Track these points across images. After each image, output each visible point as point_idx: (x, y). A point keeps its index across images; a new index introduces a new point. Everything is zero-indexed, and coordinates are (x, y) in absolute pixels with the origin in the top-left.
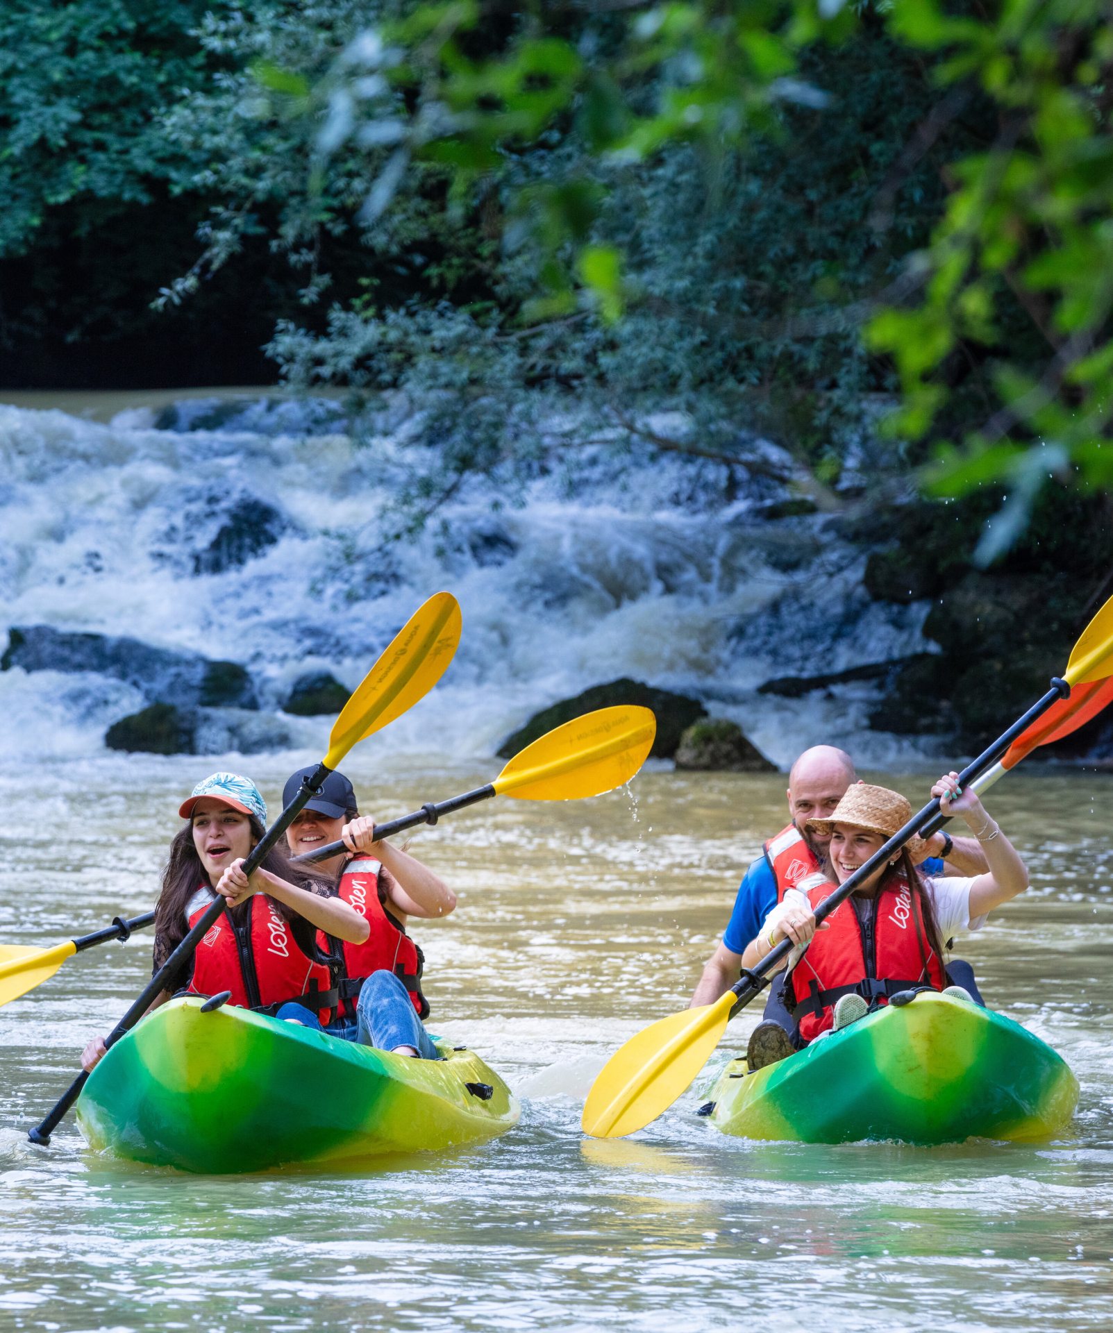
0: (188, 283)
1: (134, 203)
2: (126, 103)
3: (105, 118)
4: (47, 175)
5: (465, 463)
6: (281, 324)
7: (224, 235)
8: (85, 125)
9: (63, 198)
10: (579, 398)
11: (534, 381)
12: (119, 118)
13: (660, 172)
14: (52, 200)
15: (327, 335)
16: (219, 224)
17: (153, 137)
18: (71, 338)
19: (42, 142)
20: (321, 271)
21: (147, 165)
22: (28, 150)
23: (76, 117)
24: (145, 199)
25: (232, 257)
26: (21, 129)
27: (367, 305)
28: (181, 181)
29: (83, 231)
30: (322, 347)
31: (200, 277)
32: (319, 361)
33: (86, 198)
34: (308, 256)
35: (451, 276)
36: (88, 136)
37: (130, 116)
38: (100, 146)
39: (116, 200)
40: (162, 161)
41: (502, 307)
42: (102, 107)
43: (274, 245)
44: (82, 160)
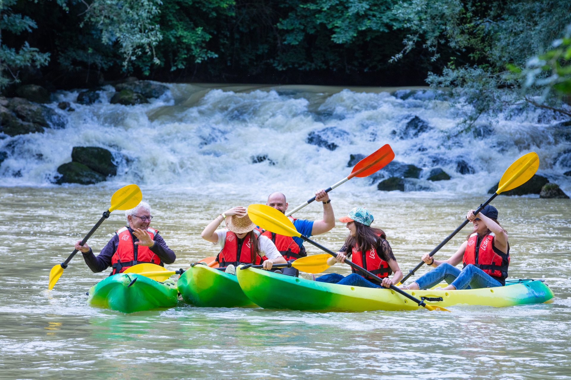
0: (400, 55)
1: (383, 32)
2: (382, 4)
3: (376, 8)
4: (359, 23)
5: (481, 111)
6: (429, 73)
7: (411, 43)
8: (370, 9)
9: (364, 28)
10: (513, 91)
11: (501, 87)
12: (379, 8)
13: (537, 28)
14: (360, 29)
15: (443, 75)
16: (409, 40)
17: (389, 13)
18: (366, 70)
19: (358, 13)
20: (437, 53)
21: (386, 21)
22: (353, 15)
23: (368, 7)
24: (386, 31)
25: (412, 49)
26: (352, 9)
27: (452, 64)
28: (396, 26)
29: (368, 39)
30: (441, 79)
31: (403, 54)
32: (440, 83)
33: (370, 30)
34: (434, 49)
35: (476, 57)
36: (371, 13)
37: (383, 8)
38: (374, 16)
39: (378, 31)
40: (391, 20)
41: (491, 66)
42: (375, 5)
43: (424, 46)
44: (369, 19)
